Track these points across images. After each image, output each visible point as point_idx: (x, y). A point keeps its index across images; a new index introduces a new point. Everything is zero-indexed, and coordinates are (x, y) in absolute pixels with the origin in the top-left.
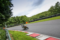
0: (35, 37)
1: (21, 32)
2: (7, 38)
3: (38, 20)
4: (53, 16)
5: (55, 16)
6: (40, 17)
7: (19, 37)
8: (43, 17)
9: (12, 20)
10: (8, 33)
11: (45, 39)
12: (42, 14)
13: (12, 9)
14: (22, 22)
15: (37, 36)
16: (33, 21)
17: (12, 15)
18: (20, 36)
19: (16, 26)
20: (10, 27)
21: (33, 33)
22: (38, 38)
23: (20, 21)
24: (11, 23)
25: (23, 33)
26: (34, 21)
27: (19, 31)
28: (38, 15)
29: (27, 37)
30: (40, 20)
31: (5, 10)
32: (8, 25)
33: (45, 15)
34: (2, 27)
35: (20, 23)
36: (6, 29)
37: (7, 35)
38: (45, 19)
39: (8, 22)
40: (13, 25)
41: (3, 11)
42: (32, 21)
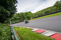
0: (41, 33)
1: (26, 29)
2: (12, 35)
3: (43, 16)
6: (45, 13)
7: (24, 34)
8: (48, 12)
9: (16, 16)
10: (13, 29)
11: (51, 35)
12: (47, 9)
13: (16, 6)
14: (26, 18)
15: (42, 32)
16: (38, 17)
17: (16, 12)
18: (25, 32)
19: (20, 22)
20: (15, 23)
22: (44, 34)
23: (24, 17)
24: (15, 19)
25: (28, 29)
26: (39, 17)
27: (24, 27)
28: (43, 10)
29: (32, 33)
30: (45, 15)
31: (10, 6)
32: (13, 21)
33: (50, 11)
34: (7, 23)
35: (25, 19)
36: (10, 25)
37: (12, 31)
38: (50, 14)
39: (13, 18)
40: (18, 21)
41: (8, 7)
42: (37, 17)
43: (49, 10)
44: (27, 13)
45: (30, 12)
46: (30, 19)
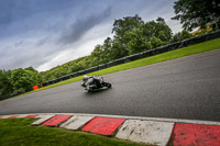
0: (58, 126)
1: (14, 120)
4: (102, 68)
5: (106, 67)
12: (77, 62)
14: (18, 87)
15: (63, 122)
16: (55, 82)
21: (53, 115)
22: (66, 127)
25: (22, 119)
26: (58, 81)
27: (5, 117)
33: (84, 65)
42: (51, 83)
44: (19, 73)
45: (31, 69)
46: (32, 89)
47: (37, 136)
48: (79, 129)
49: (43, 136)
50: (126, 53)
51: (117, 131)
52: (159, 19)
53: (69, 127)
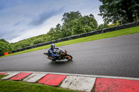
0: (22, 80)
3: (31, 48)
6: (35, 43)
8: (39, 42)
15: (25, 77)
16: (22, 50)
21: (19, 72)
28: (32, 39)
30: (34, 47)
38: (42, 45)
43: (41, 39)
46: (4, 55)
47: (5, 87)
48: (36, 82)
49: (10, 87)
50: (70, 34)
51: (61, 83)
52: (91, 15)
53: (29, 81)
